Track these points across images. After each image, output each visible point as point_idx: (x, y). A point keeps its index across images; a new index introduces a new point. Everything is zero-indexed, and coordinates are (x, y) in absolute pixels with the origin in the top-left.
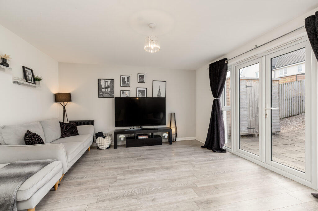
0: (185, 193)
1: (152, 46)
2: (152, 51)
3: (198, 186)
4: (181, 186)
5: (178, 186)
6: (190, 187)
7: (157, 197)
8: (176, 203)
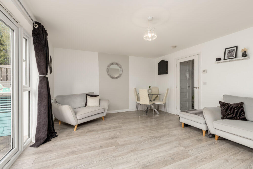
0: (125, 141)
1: (150, 35)
2: (150, 40)
3: (115, 147)
4: (128, 146)
5: (130, 146)
6: (121, 145)
7: (141, 138)
8: (129, 137)
